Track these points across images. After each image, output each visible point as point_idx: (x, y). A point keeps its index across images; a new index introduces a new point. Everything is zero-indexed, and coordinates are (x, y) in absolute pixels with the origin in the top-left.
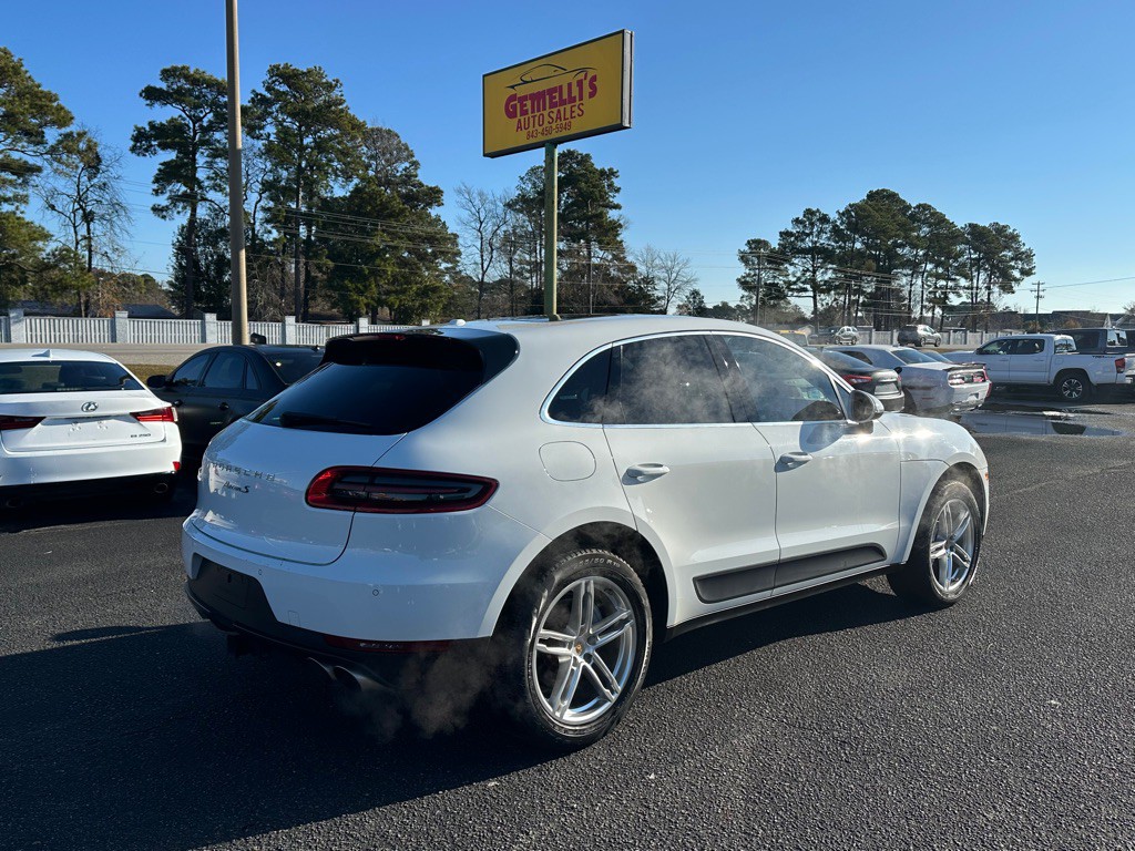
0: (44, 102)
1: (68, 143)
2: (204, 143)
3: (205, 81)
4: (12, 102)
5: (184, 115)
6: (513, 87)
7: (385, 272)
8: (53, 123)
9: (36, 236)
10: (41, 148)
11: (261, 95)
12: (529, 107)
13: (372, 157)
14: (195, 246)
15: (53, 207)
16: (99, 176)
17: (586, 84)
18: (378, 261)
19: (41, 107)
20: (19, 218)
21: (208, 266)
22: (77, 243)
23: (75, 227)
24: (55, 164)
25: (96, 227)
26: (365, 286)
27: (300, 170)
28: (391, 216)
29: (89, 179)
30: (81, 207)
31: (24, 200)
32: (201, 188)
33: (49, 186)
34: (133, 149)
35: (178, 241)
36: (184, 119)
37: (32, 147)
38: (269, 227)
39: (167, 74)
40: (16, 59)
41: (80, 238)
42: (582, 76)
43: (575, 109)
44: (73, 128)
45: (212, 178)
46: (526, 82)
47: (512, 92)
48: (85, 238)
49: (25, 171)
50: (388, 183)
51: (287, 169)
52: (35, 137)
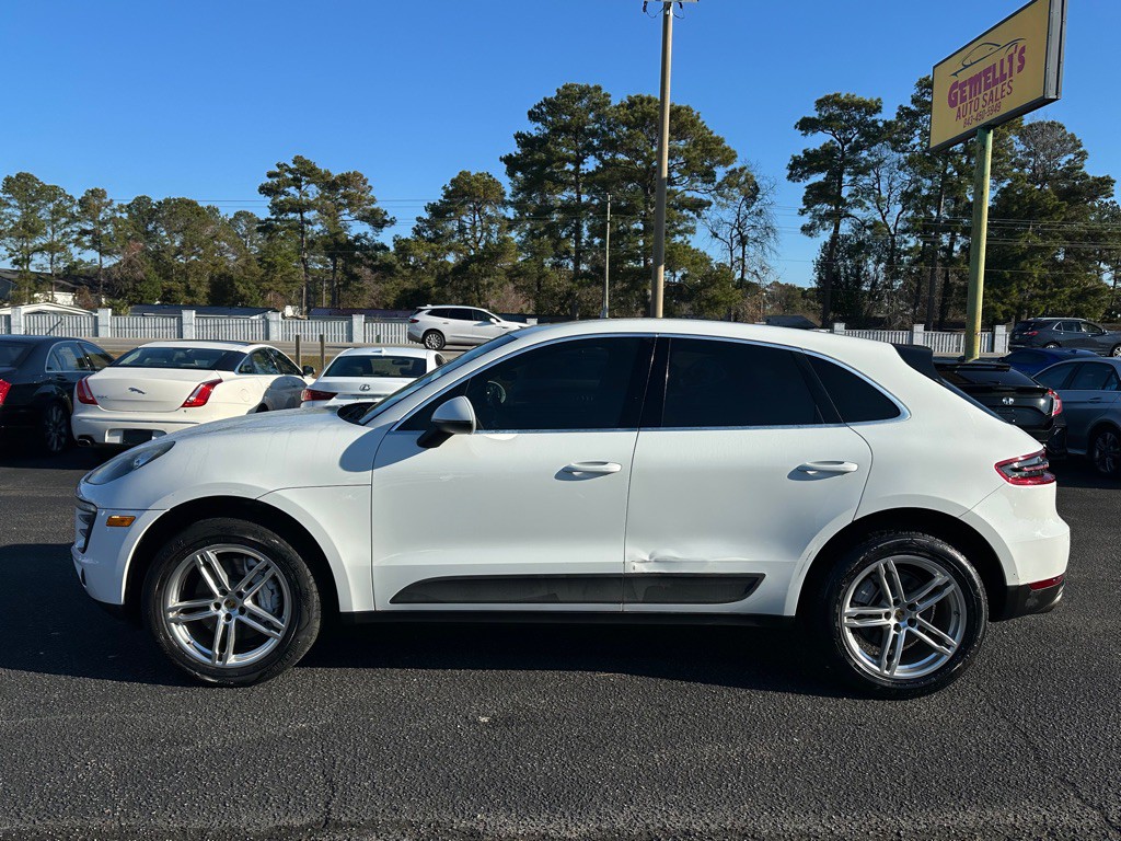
0: (713, 146)
1: (732, 179)
2: (850, 162)
3: (853, 104)
4: (687, 150)
5: (834, 139)
6: (955, 74)
7: (1031, 275)
8: (720, 163)
9: (697, 260)
10: (711, 187)
11: (907, 108)
12: (967, 93)
13: (1029, 154)
14: (836, 260)
15: (716, 235)
16: (756, 204)
17: (1016, 57)
18: (1023, 264)
19: (710, 150)
20: (685, 247)
21: (847, 278)
22: (732, 264)
23: (731, 251)
24: (719, 198)
25: (750, 249)
26: (1004, 292)
27: (945, 177)
28: (1043, 214)
29: (748, 207)
30: (740, 233)
31: (691, 231)
32: (845, 204)
33: (715, 217)
34: (789, 177)
35: (822, 257)
36: (835, 143)
37: (705, 186)
38: (906, 236)
39: (821, 104)
40: (695, 114)
41: (734, 259)
42: (1012, 50)
43: (1005, 87)
44: (737, 165)
45: (853, 195)
46: (966, 67)
47: (955, 79)
48: (738, 259)
49: (698, 206)
50: (1046, 179)
51: (931, 178)
52: (708, 176)
